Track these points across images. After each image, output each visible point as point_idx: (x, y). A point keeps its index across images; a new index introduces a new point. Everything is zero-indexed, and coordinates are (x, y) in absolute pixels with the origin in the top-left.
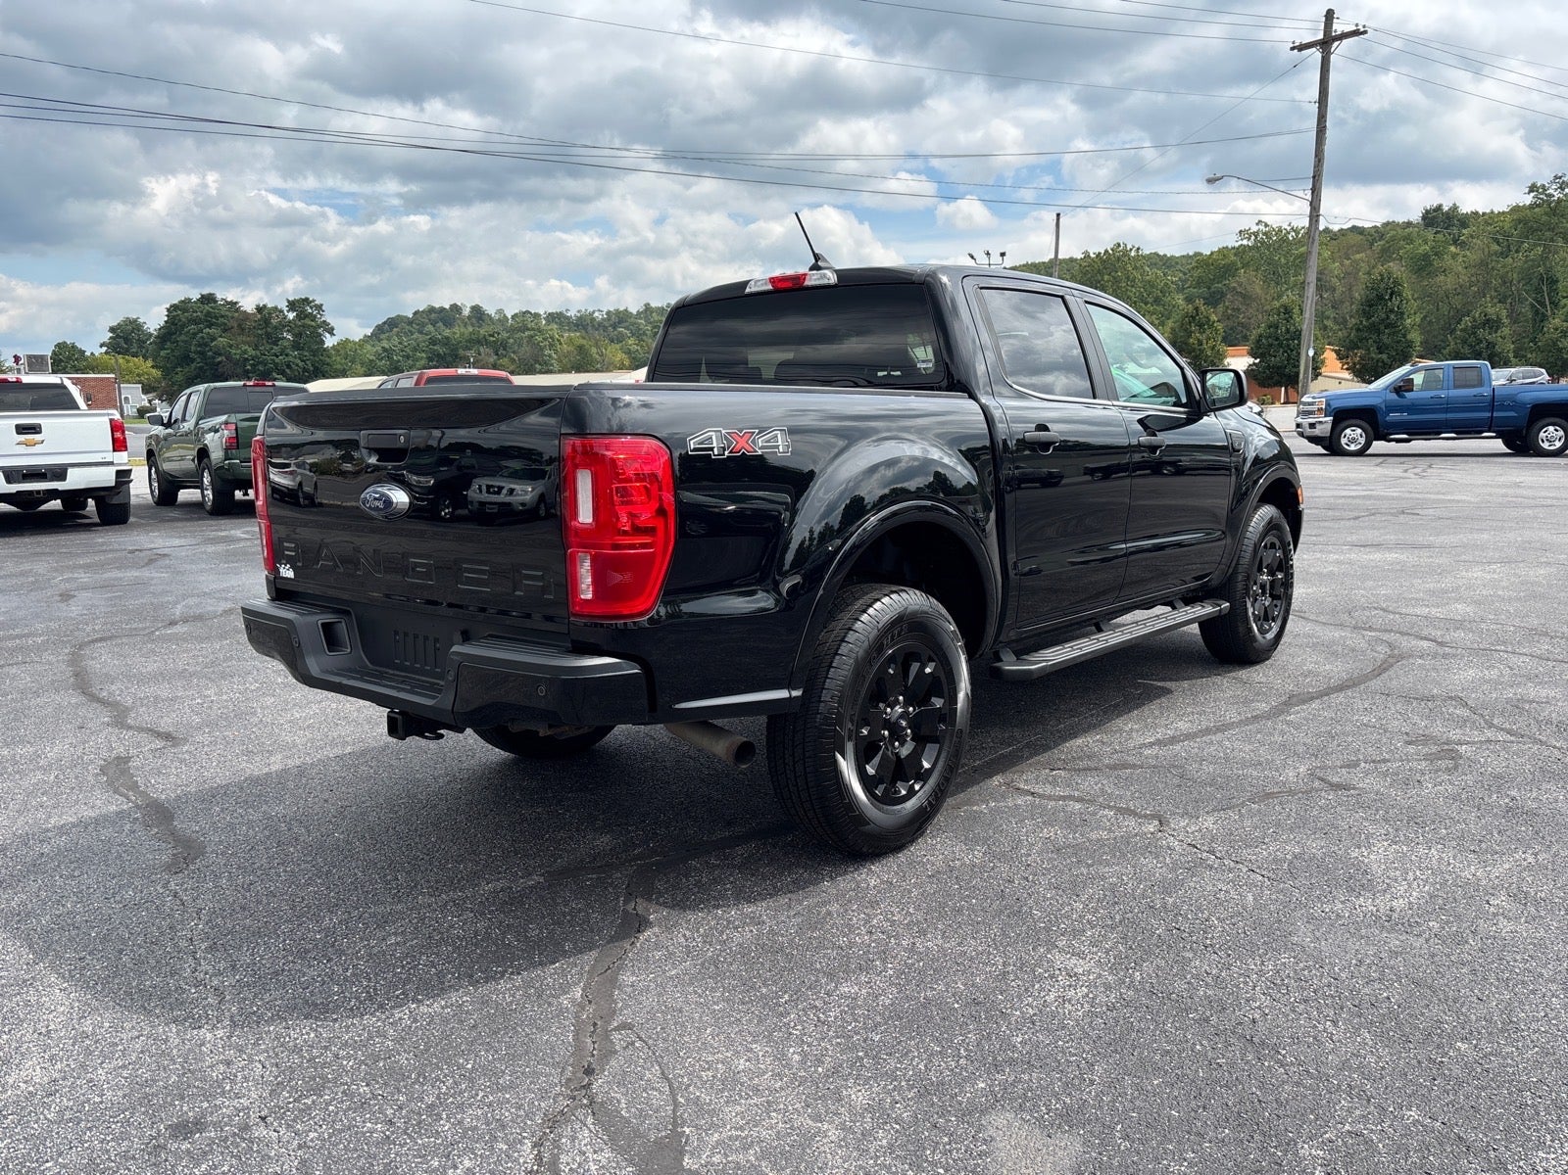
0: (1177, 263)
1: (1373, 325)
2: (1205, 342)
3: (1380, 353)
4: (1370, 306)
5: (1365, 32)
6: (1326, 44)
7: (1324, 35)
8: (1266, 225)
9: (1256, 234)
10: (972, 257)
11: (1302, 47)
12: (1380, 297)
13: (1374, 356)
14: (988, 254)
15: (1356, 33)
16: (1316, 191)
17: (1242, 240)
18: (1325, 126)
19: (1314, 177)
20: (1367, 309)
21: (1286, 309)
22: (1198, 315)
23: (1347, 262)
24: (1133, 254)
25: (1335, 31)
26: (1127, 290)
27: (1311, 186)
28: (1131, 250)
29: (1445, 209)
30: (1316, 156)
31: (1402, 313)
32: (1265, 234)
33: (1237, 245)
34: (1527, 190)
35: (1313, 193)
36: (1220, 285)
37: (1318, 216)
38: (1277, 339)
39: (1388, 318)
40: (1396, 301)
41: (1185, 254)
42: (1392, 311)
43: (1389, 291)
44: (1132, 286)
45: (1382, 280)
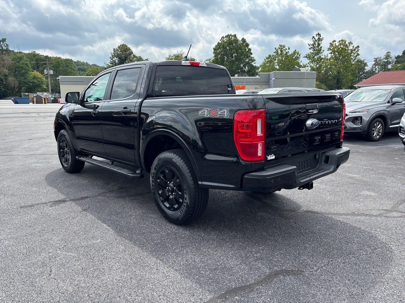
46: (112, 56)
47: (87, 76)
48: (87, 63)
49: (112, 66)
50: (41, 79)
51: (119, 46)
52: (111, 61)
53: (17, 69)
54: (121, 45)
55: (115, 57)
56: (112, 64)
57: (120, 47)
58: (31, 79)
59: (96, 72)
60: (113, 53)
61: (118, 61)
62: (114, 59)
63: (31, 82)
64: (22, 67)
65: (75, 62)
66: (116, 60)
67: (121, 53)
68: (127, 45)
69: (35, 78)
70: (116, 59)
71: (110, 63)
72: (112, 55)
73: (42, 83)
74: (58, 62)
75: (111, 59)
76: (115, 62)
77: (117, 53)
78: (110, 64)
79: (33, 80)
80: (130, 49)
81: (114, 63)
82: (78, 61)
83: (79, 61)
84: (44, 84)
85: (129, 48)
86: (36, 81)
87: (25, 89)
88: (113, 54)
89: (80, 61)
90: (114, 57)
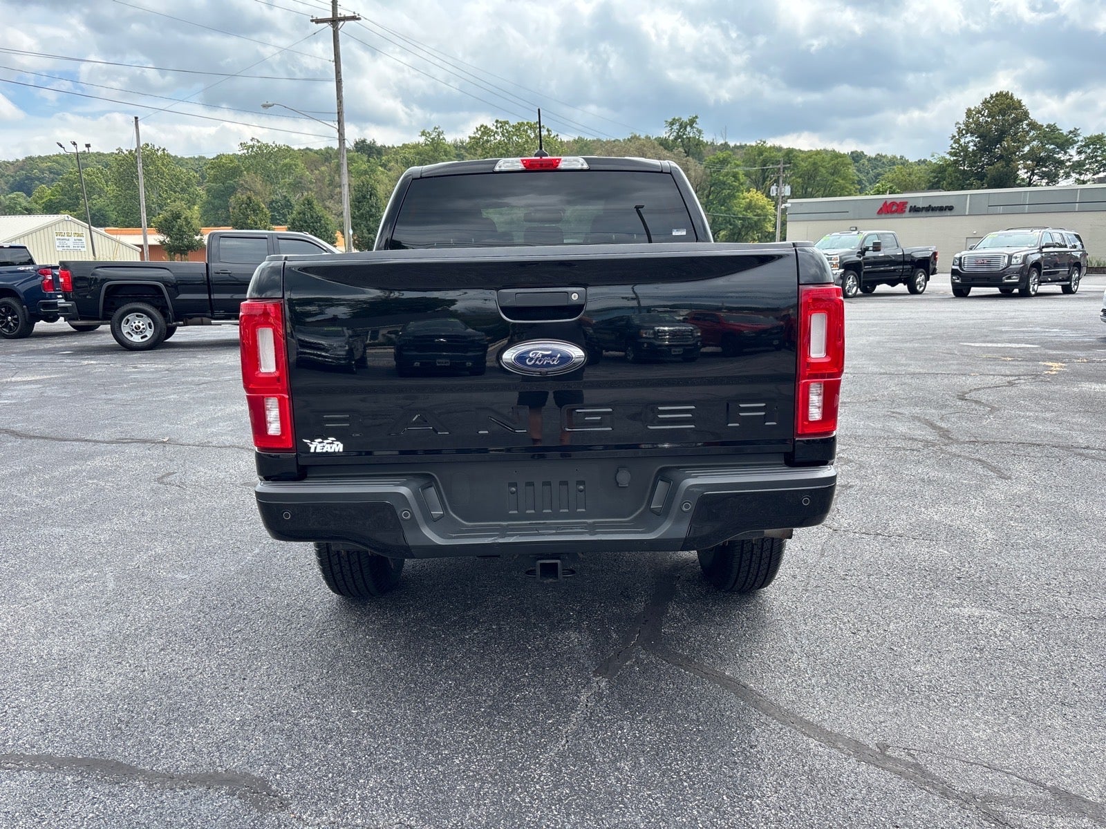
0: (187, 163)
1: (362, 214)
2: (259, 223)
3: (370, 234)
4: (359, 202)
5: (359, 19)
6: (335, 21)
7: (333, 16)
8: (258, 141)
9: (253, 147)
10: (61, 146)
11: (318, 21)
12: (364, 197)
13: (366, 235)
14: (74, 144)
15: (354, 18)
16: (340, 122)
17: (243, 150)
18: (341, 79)
19: (338, 113)
20: (357, 204)
21: (308, 201)
22: (251, 202)
23: (317, 172)
24: (160, 153)
25: (340, 14)
26: (158, 181)
27: (337, 119)
28: (158, 150)
29: (368, 142)
30: (338, 99)
31: (379, 208)
32: (258, 147)
33: (240, 153)
34: (420, 134)
35: (339, 123)
36: (232, 182)
37: (344, 140)
38: (306, 222)
39: (371, 210)
40: (374, 200)
41: (192, 156)
42: (372, 206)
43: (369, 193)
44: (162, 178)
45: (364, 185)
46: (960, 131)
47: (878, 194)
48: (902, 157)
49: (954, 160)
50: (763, 208)
51: (986, 99)
52: (953, 148)
53: (712, 189)
54: (992, 97)
55: (967, 134)
56: (955, 156)
57: (989, 102)
58: (740, 210)
59: (905, 181)
60: (961, 122)
61: (975, 145)
62: (962, 141)
63: (740, 219)
64: (724, 183)
65: (870, 160)
66: (968, 142)
67: (989, 120)
68: (1012, 94)
69: (750, 207)
70: (970, 139)
71: (951, 154)
72: (959, 128)
73: (764, 220)
74: (815, 164)
75: (955, 143)
76: (965, 149)
77: (978, 124)
78: (948, 157)
79: (744, 213)
80: (1021, 106)
81: (962, 151)
82: (878, 154)
83: (881, 156)
84: (770, 221)
85: (1019, 102)
86: (750, 215)
87: (726, 236)
88: (962, 127)
89: (883, 154)
90: (964, 135)
